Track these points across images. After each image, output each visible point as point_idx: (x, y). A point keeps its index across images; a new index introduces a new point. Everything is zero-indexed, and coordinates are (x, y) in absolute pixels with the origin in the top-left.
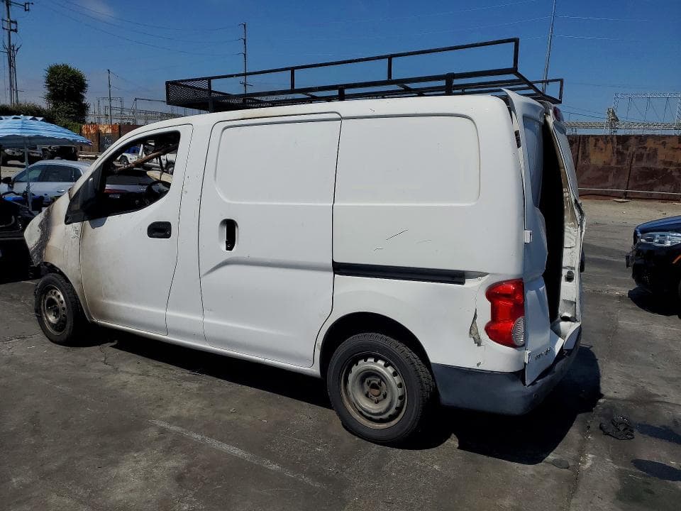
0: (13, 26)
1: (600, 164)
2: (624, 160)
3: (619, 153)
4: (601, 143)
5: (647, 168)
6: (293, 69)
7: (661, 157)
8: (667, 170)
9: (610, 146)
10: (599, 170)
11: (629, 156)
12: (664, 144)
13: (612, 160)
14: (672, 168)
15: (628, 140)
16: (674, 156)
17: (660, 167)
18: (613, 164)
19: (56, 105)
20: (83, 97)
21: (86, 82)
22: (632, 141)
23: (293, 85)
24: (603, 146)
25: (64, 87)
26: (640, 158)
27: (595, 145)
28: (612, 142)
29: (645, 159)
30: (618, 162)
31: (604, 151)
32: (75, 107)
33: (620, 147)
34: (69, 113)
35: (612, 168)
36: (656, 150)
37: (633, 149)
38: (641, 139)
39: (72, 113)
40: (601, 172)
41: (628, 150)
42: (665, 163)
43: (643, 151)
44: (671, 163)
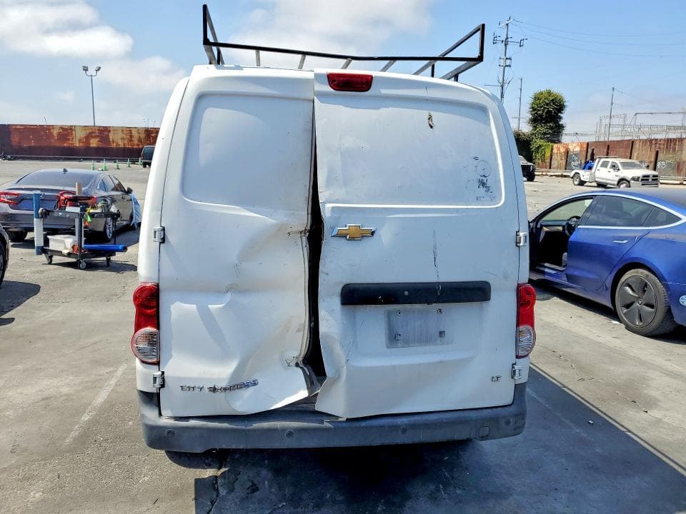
0: (508, 62)
19: (535, 127)
20: (560, 118)
21: (565, 104)
25: (543, 111)
32: (551, 128)
34: (545, 134)
39: (548, 134)
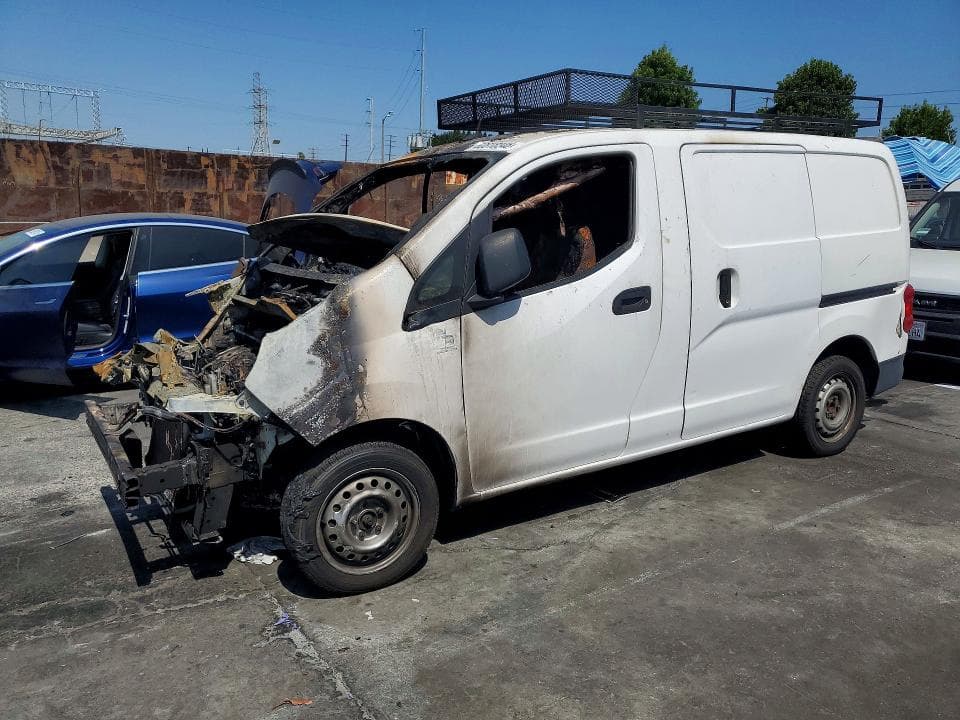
1: (31, 183)
2: (66, 178)
3: (56, 167)
4: (25, 152)
5: (101, 191)
6: (734, 89)
7: (115, 176)
8: (127, 193)
9: (40, 156)
10: (32, 193)
11: (73, 174)
12: (116, 157)
13: (48, 178)
14: (132, 191)
15: (65, 150)
16: (131, 174)
17: (118, 189)
18: (52, 185)
22: (71, 151)
23: (733, 108)
24: (30, 157)
26: (88, 176)
27: (18, 155)
28: (43, 151)
29: (95, 178)
30: (59, 182)
31: (33, 165)
33: (57, 159)
35: (52, 191)
36: (107, 167)
37: (75, 162)
38: (85, 149)
40: (36, 197)
41: (68, 164)
42: (123, 184)
43: (90, 167)
44: (129, 185)
